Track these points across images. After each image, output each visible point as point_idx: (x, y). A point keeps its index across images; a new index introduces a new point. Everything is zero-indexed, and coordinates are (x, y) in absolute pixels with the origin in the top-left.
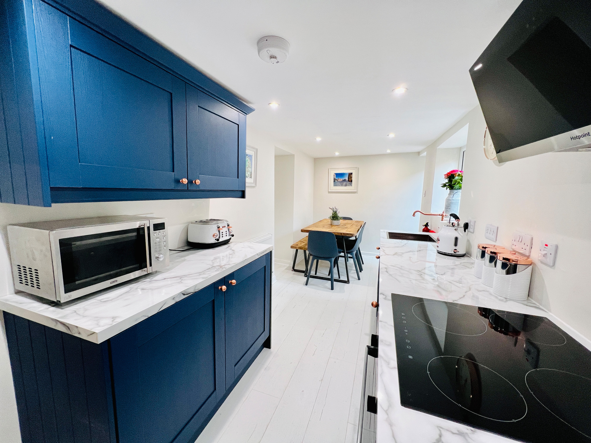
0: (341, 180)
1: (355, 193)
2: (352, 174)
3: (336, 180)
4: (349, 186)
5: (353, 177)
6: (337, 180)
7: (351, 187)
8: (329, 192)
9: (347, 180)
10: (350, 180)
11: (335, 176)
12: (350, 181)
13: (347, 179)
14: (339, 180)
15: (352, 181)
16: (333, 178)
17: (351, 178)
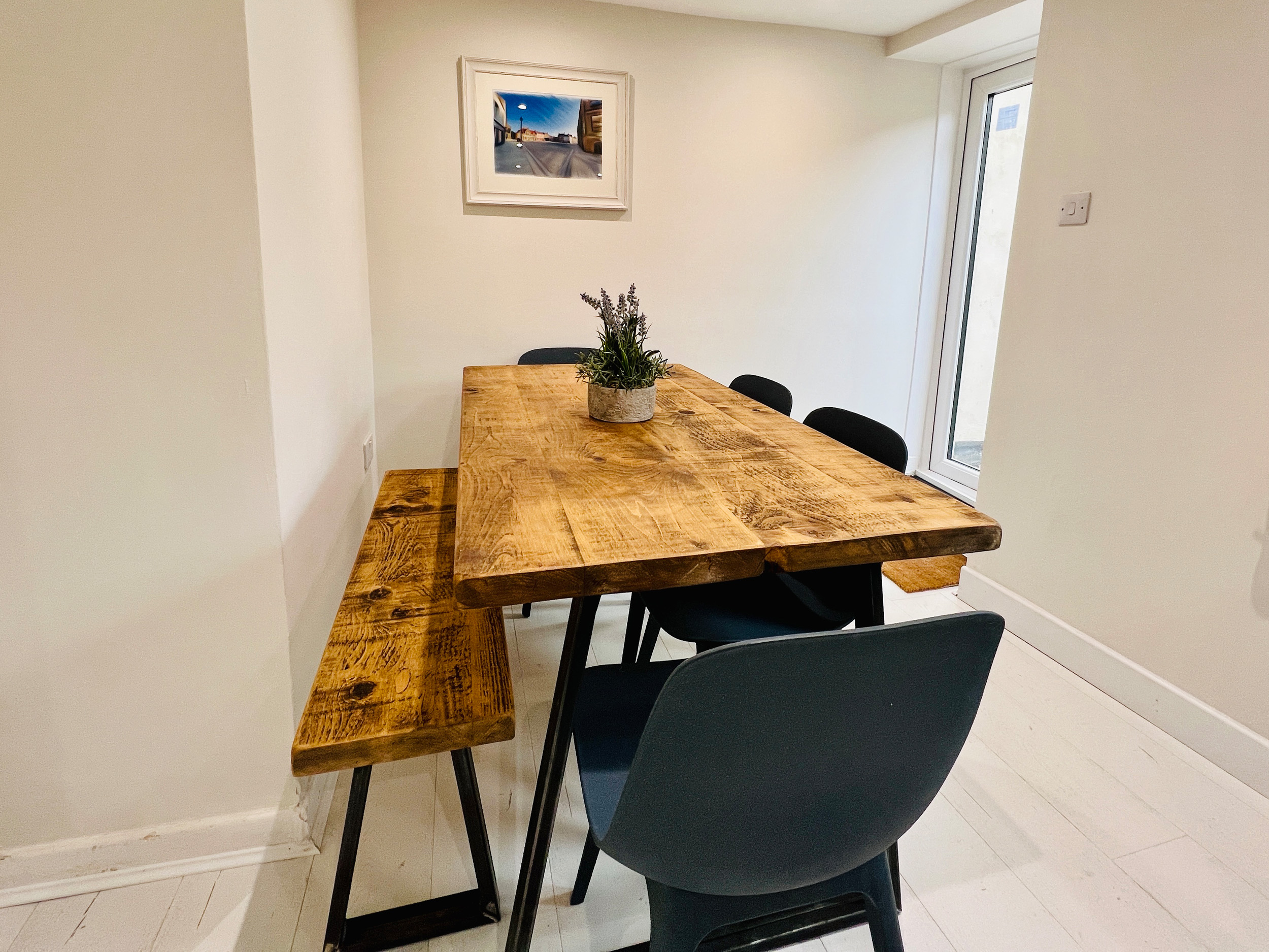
0: (540, 137)
1: (617, 220)
2: (596, 106)
3: (509, 135)
4: (584, 174)
5: (604, 124)
6: (514, 136)
7: (596, 180)
8: (472, 208)
9: (574, 140)
10: (590, 141)
11: (502, 111)
12: (593, 149)
13: (575, 134)
14: (527, 137)
15: (598, 150)
16: (492, 124)
17: (597, 129)
